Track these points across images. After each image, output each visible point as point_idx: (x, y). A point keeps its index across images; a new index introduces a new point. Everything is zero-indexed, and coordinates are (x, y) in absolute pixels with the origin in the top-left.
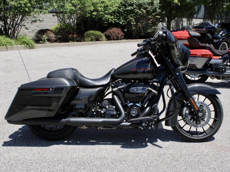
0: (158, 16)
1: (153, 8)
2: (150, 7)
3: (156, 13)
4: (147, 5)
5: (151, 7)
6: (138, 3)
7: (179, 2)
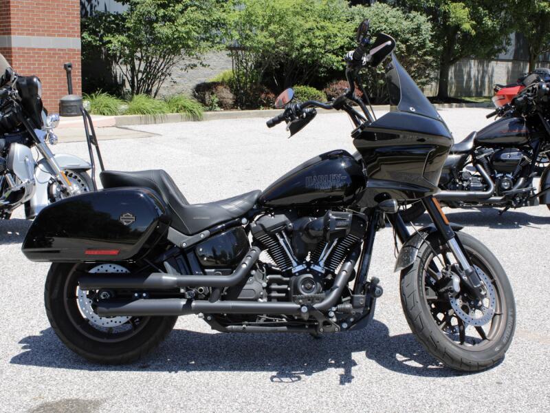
0: (429, 55)
1: (420, 40)
2: (414, 38)
3: (424, 50)
4: (408, 33)
5: (416, 37)
6: (390, 29)
7: (473, 28)
